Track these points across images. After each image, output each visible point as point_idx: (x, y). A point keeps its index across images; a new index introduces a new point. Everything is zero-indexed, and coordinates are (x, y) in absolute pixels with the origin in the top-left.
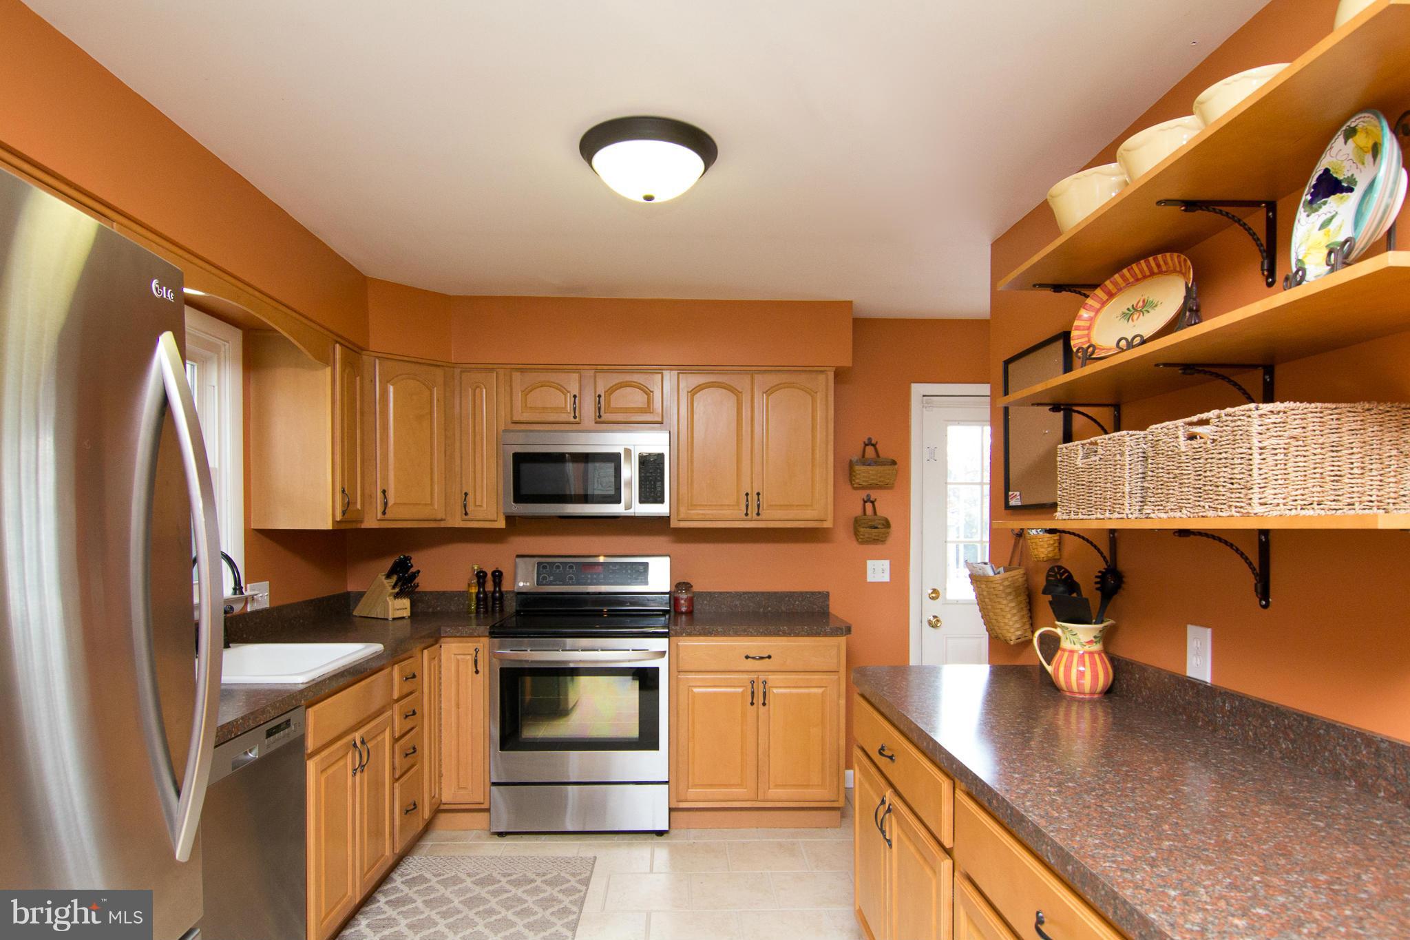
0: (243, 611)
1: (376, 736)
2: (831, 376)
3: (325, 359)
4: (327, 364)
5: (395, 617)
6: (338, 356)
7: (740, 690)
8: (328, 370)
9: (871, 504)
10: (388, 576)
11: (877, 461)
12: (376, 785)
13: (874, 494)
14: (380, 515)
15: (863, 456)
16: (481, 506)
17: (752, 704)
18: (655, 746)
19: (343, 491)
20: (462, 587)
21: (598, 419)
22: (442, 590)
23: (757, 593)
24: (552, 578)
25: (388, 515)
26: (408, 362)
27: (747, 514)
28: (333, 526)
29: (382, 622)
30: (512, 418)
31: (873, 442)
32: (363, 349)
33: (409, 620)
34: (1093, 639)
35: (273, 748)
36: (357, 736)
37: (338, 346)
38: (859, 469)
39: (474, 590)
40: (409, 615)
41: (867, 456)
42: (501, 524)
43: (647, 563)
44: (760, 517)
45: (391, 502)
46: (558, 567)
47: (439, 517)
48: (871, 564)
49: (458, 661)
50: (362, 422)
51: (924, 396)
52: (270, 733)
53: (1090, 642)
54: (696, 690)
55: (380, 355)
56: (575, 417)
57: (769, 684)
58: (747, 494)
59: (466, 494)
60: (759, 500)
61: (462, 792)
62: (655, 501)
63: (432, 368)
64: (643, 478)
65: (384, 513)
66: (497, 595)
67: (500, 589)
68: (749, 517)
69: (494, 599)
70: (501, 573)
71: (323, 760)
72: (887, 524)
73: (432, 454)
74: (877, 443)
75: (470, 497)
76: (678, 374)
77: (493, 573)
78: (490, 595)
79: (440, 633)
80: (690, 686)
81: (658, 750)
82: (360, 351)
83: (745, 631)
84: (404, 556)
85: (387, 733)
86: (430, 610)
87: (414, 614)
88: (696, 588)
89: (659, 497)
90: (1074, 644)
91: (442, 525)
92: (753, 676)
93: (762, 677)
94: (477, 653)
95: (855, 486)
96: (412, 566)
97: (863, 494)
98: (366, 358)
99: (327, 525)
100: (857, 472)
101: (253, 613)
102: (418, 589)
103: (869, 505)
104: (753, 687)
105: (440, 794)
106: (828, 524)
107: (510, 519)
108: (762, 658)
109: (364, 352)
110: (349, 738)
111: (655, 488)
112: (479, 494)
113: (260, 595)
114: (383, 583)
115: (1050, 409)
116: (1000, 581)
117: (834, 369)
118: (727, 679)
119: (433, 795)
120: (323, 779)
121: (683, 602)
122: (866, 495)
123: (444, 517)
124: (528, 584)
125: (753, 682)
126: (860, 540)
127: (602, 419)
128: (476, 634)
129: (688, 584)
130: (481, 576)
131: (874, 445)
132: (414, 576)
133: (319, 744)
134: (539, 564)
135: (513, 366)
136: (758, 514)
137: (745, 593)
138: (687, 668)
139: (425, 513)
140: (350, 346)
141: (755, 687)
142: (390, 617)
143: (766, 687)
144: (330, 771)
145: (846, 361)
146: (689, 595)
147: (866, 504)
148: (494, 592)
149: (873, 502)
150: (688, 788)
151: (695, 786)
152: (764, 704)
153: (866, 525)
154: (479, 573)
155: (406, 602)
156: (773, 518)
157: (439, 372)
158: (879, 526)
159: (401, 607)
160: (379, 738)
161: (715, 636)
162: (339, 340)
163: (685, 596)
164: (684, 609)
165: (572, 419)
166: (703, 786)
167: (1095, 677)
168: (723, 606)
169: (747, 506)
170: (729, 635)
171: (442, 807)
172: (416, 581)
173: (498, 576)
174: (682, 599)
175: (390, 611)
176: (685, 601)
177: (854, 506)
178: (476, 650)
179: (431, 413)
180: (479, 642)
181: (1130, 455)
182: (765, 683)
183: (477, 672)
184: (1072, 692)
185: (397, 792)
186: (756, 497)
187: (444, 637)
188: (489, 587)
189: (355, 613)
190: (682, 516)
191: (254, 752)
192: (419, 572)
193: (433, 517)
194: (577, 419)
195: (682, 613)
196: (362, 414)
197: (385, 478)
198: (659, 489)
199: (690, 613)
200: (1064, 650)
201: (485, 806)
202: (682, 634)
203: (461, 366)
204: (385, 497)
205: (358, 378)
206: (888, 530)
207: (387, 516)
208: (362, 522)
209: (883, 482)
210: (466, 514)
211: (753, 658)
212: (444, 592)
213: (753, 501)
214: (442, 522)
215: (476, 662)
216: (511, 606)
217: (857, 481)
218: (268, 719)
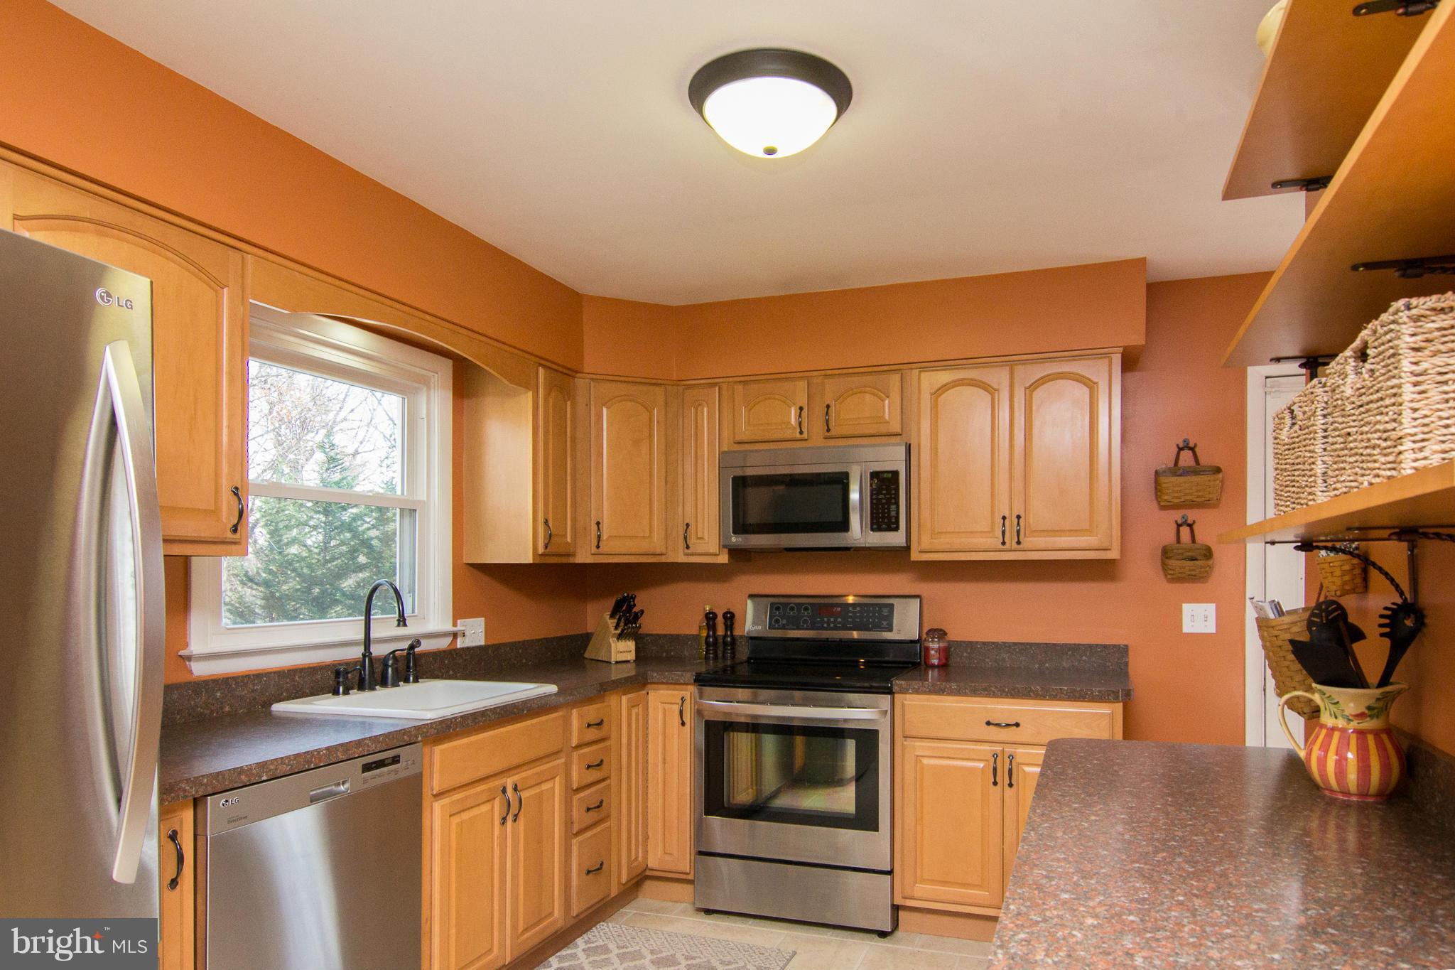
0: (452, 647)
1: (540, 783)
2: (1117, 360)
3: (527, 383)
4: (528, 388)
5: (618, 660)
6: (541, 380)
7: (981, 765)
8: (530, 394)
9: (1188, 528)
10: (612, 616)
11: (1197, 469)
12: (537, 839)
13: (1192, 515)
14: (594, 550)
15: (1176, 463)
16: (702, 538)
17: (995, 783)
18: (874, 827)
19: (546, 522)
20: (694, 631)
21: (826, 434)
22: (675, 633)
23: (1031, 645)
24: (785, 622)
25: (603, 549)
26: (625, 382)
27: (1004, 543)
28: (534, 559)
29: (605, 664)
30: (734, 437)
31: (1191, 445)
32: (577, 372)
33: (634, 665)
34: (1366, 711)
35: (371, 784)
36: (510, 782)
37: (541, 370)
38: (1168, 481)
39: (704, 634)
40: (634, 658)
41: (1182, 463)
42: (724, 559)
43: (893, 605)
44: (1021, 546)
45: (605, 537)
46: (792, 609)
47: (658, 551)
48: (1187, 608)
49: (664, 709)
50: (574, 449)
51: (1267, 378)
52: (367, 768)
53: (1361, 716)
54: (925, 761)
55: (594, 376)
56: (801, 433)
57: (1018, 759)
58: (1004, 518)
59: (688, 525)
60: (1018, 524)
61: (667, 858)
62: (889, 529)
63: (651, 388)
64: (875, 501)
65: (598, 547)
66: (729, 639)
67: (731, 633)
68: (1007, 546)
69: (725, 644)
70: (733, 615)
71: (452, 803)
72: (1208, 553)
73: (651, 483)
74: (1196, 445)
75: (692, 528)
76: (920, 372)
77: (724, 615)
78: (720, 641)
79: (646, 679)
80: (917, 756)
81: (877, 831)
82: (574, 374)
83: (985, 689)
84: (628, 595)
85: (558, 784)
86: (664, 655)
87: (639, 658)
88: (954, 635)
89: (893, 523)
90: (1336, 718)
91: (663, 559)
92: (997, 748)
93: (1009, 750)
94: (683, 702)
95: (1162, 504)
96: (635, 605)
97: (1177, 515)
98: (580, 382)
99: (528, 558)
100: (1164, 485)
101: (462, 649)
102: (641, 631)
103: (1185, 531)
104: (995, 762)
105: (645, 858)
106: (1114, 554)
107: (734, 552)
108: (1008, 725)
109: (578, 375)
110: (497, 783)
111: (889, 512)
112: (700, 525)
113: (475, 633)
114: (606, 622)
115: (1300, 366)
116: (1286, 627)
117: (1121, 349)
118: (962, 749)
119: (633, 858)
120: (454, 827)
121: (933, 652)
122: (1181, 515)
123: (664, 551)
124: (760, 628)
125: (995, 756)
126: (1169, 577)
127: (832, 433)
128: (682, 681)
129: (941, 630)
130: (710, 618)
131: (1192, 449)
132: (637, 617)
133: (446, 786)
134: (772, 604)
135: (735, 379)
136: (1019, 543)
137: (1015, 644)
138: (914, 733)
139: (644, 546)
140: (554, 366)
141: (997, 762)
142: (613, 660)
143: (1014, 764)
144: (465, 816)
145: (1136, 338)
146: (942, 645)
147: (1181, 528)
148: (725, 636)
149: (1190, 526)
150: (916, 882)
151: (923, 881)
152: (1011, 785)
153: (1180, 557)
154: (710, 613)
155: (631, 645)
156: (1038, 547)
157: (660, 390)
158: (1199, 558)
159: (624, 650)
160: (545, 787)
161: (948, 694)
162: (543, 362)
163: (936, 646)
164: (936, 662)
165: (798, 436)
166: (933, 882)
167: (1364, 769)
168: (987, 660)
169: (1003, 533)
170: (966, 695)
171: (648, 873)
172: (640, 621)
173: (730, 618)
174: (933, 649)
175: (613, 654)
176: (936, 652)
177: (1160, 529)
178: (682, 699)
179: (651, 436)
180: (687, 690)
181: (1325, 416)
182: (1011, 757)
183: (683, 724)
184: (1332, 791)
185: (575, 849)
186: (1015, 521)
187: (651, 683)
188: (721, 631)
189: (586, 655)
190: (925, 546)
191: (347, 785)
192: (642, 612)
193: (652, 551)
194: (805, 435)
195: (933, 666)
196: (574, 440)
197: (600, 509)
198: (893, 514)
199: (944, 666)
200: (1322, 726)
201: (690, 877)
202: (908, 690)
203: (684, 383)
204: (599, 529)
205: (569, 403)
206: (1210, 562)
207: (601, 550)
208: (573, 555)
209: (1202, 497)
210: (688, 547)
211: (998, 725)
212: (678, 635)
213: (1015, 526)
214: (664, 557)
215: (681, 712)
216: (743, 652)
217: (1166, 497)
218: (366, 753)
